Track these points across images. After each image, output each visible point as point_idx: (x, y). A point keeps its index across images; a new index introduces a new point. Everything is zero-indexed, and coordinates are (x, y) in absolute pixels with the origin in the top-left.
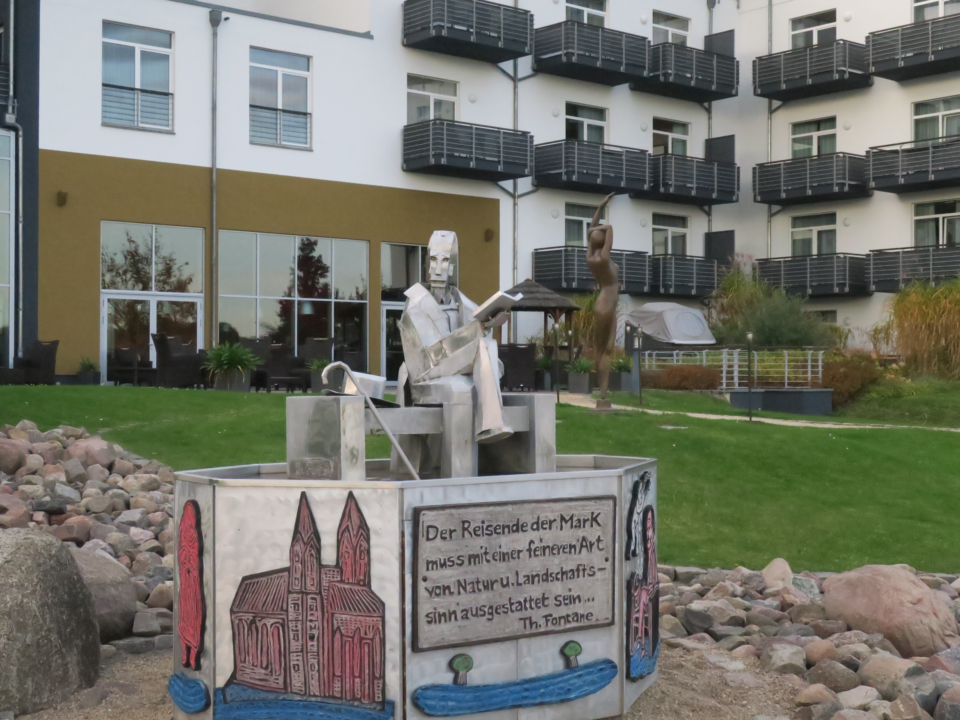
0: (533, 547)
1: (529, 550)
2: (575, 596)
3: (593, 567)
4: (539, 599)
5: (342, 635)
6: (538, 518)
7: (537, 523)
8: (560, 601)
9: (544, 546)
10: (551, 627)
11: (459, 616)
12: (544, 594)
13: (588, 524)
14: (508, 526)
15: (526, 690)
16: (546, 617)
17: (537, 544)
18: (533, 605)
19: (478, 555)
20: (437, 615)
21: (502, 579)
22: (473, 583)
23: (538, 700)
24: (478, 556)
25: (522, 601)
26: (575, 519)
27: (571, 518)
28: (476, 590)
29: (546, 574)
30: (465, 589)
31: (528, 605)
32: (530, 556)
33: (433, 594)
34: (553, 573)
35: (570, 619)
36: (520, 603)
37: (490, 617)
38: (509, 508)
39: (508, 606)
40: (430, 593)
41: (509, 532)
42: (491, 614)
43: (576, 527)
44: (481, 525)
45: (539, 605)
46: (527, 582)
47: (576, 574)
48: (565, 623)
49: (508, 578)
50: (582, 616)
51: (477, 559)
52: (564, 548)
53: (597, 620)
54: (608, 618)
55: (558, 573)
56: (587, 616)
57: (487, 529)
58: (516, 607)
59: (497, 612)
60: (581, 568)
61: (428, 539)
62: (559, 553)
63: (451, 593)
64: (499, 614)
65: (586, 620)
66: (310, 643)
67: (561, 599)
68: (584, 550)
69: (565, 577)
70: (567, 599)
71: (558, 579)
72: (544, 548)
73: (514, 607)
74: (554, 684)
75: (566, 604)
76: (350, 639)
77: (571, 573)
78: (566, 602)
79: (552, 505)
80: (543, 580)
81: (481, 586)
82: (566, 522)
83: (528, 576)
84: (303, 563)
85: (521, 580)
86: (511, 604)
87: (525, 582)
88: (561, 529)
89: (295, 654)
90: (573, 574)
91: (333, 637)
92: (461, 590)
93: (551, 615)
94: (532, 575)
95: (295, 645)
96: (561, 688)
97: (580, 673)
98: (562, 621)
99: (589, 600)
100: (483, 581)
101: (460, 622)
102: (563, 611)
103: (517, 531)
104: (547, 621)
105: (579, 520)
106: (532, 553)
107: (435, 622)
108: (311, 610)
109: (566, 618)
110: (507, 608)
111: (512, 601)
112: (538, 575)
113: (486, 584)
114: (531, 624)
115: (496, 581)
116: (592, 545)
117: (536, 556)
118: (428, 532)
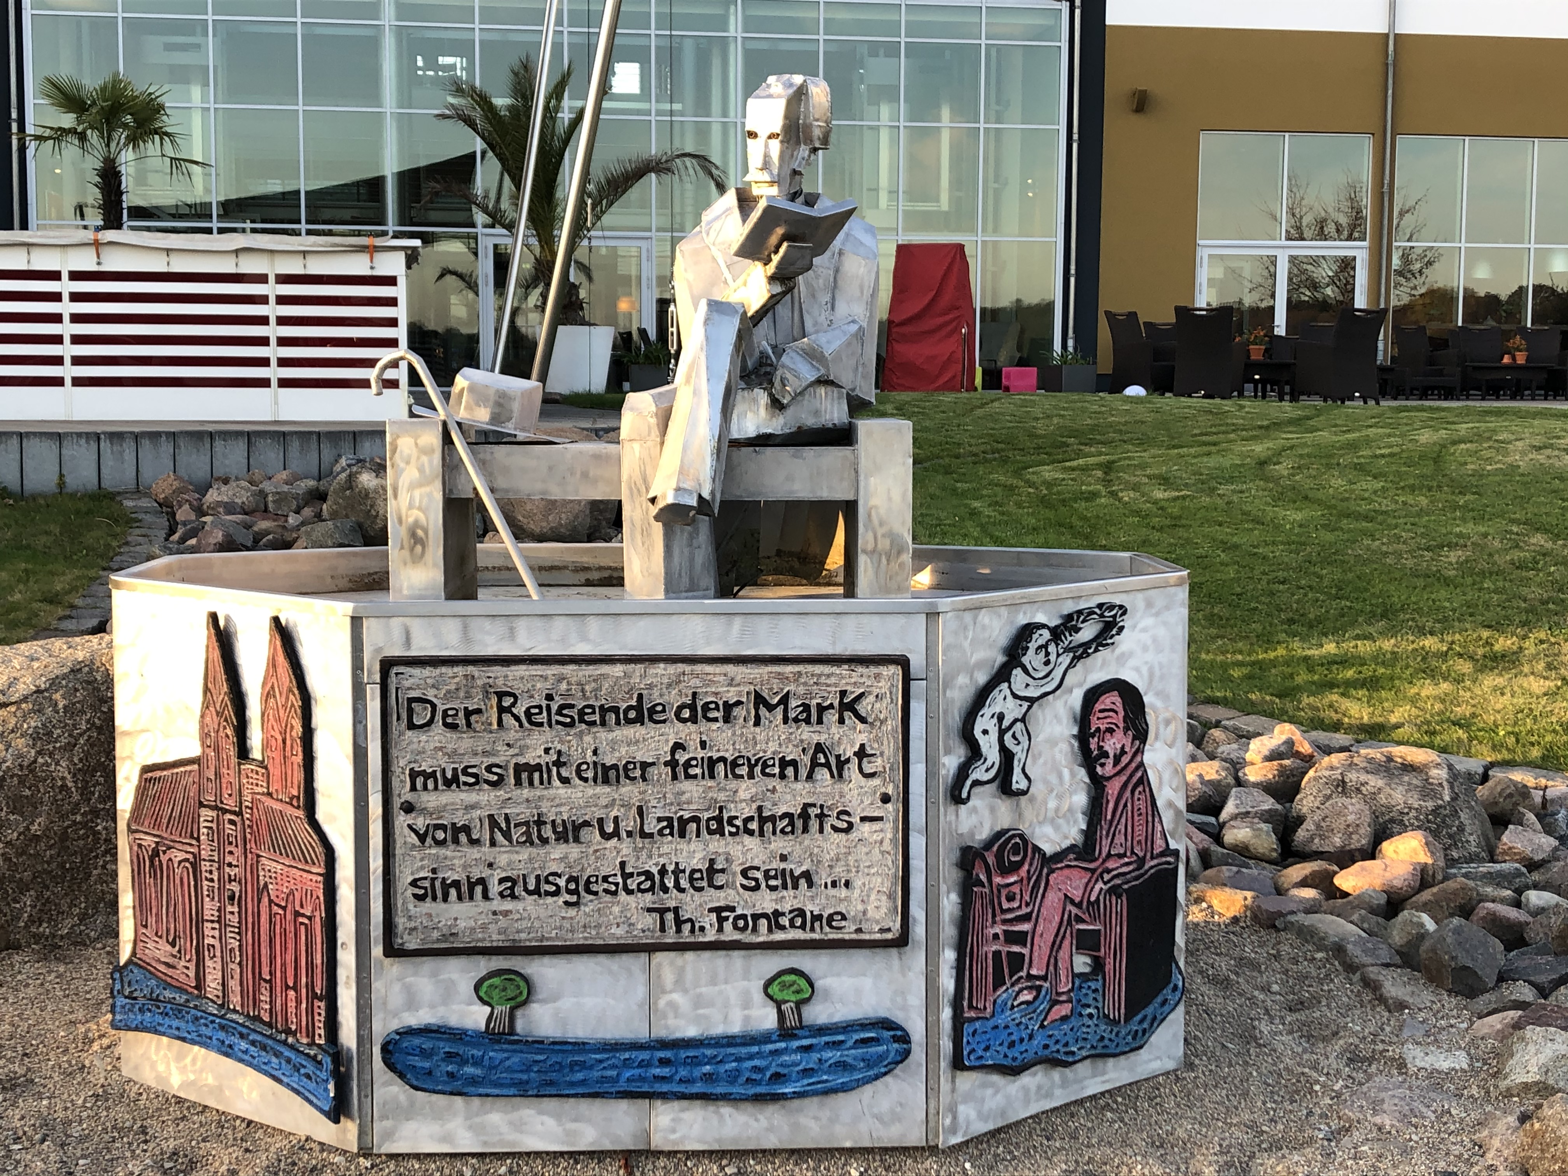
0: (682, 757)
1: (672, 764)
2: (797, 873)
3: (848, 813)
4: (700, 871)
5: (271, 901)
6: (694, 694)
7: (693, 707)
8: (756, 880)
9: (710, 758)
10: (730, 934)
11: (495, 888)
12: (712, 862)
13: (831, 717)
14: (616, 710)
15: (664, 1062)
16: (718, 910)
17: (694, 751)
18: (684, 883)
19: (539, 764)
20: (438, 884)
21: (601, 821)
22: (527, 823)
23: (698, 1088)
24: (538, 767)
25: (655, 870)
26: (793, 703)
27: (785, 700)
28: (536, 841)
29: (719, 819)
30: (507, 835)
31: (670, 883)
32: (675, 777)
33: (429, 840)
34: (736, 818)
35: (785, 921)
36: (648, 875)
37: (574, 899)
38: (617, 670)
39: (620, 880)
40: (422, 838)
41: (618, 723)
42: (576, 892)
43: (796, 720)
44: (544, 703)
45: (698, 884)
46: (667, 831)
47: (799, 824)
48: (770, 930)
49: (616, 819)
50: (817, 918)
51: (536, 775)
52: (765, 765)
53: (859, 931)
54: (889, 930)
55: (751, 819)
56: (830, 918)
57: (559, 713)
58: (639, 884)
59: (588, 891)
60: (814, 812)
61: (411, 726)
62: (751, 776)
63: (474, 842)
64: (596, 893)
65: (827, 929)
66: (229, 908)
67: (759, 875)
68: (822, 774)
69: (768, 827)
70: (775, 877)
71: (751, 833)
72: (712, 763)
73: (632, 884)
74: (739, 1060)
75: (773, 889)
76: (281, 912)
77: (786, 822)
78: (773, 883)
79: (730, 669)
80: (711, 832)
81: (548, 832)
82: (771, 708)
83: (670, 820)
84: (217, 750)
85: (652, 826)
86: (626, 876)
87: (661, 832)
88: (757, 723)
89: (209, 925)
90: (792, 823)
91: (259, 901)
92: (499, 837)
93: (732, 909)
94: (680, 818)
95: (210, 908)
96: (756, 1069)
97: (806, 1042)
98: (763, 922)
99: (834, 884)
100: (553, 822)
101: (497, 904)
102: (766, 902)
103: (639, 720)
104: (721, 920)
105: (806, 708)
106: (680, 770)
107: (434, 898)
108: (230, 843)
109: (774, 919)
110: (617, 884)
111: (629, 870)
112: (696, 819)
113: (560, 829)
114: (679, 923)
115: (586, 824)
116: (842, 764)
117: (688, 776)
118: (410, 712)
